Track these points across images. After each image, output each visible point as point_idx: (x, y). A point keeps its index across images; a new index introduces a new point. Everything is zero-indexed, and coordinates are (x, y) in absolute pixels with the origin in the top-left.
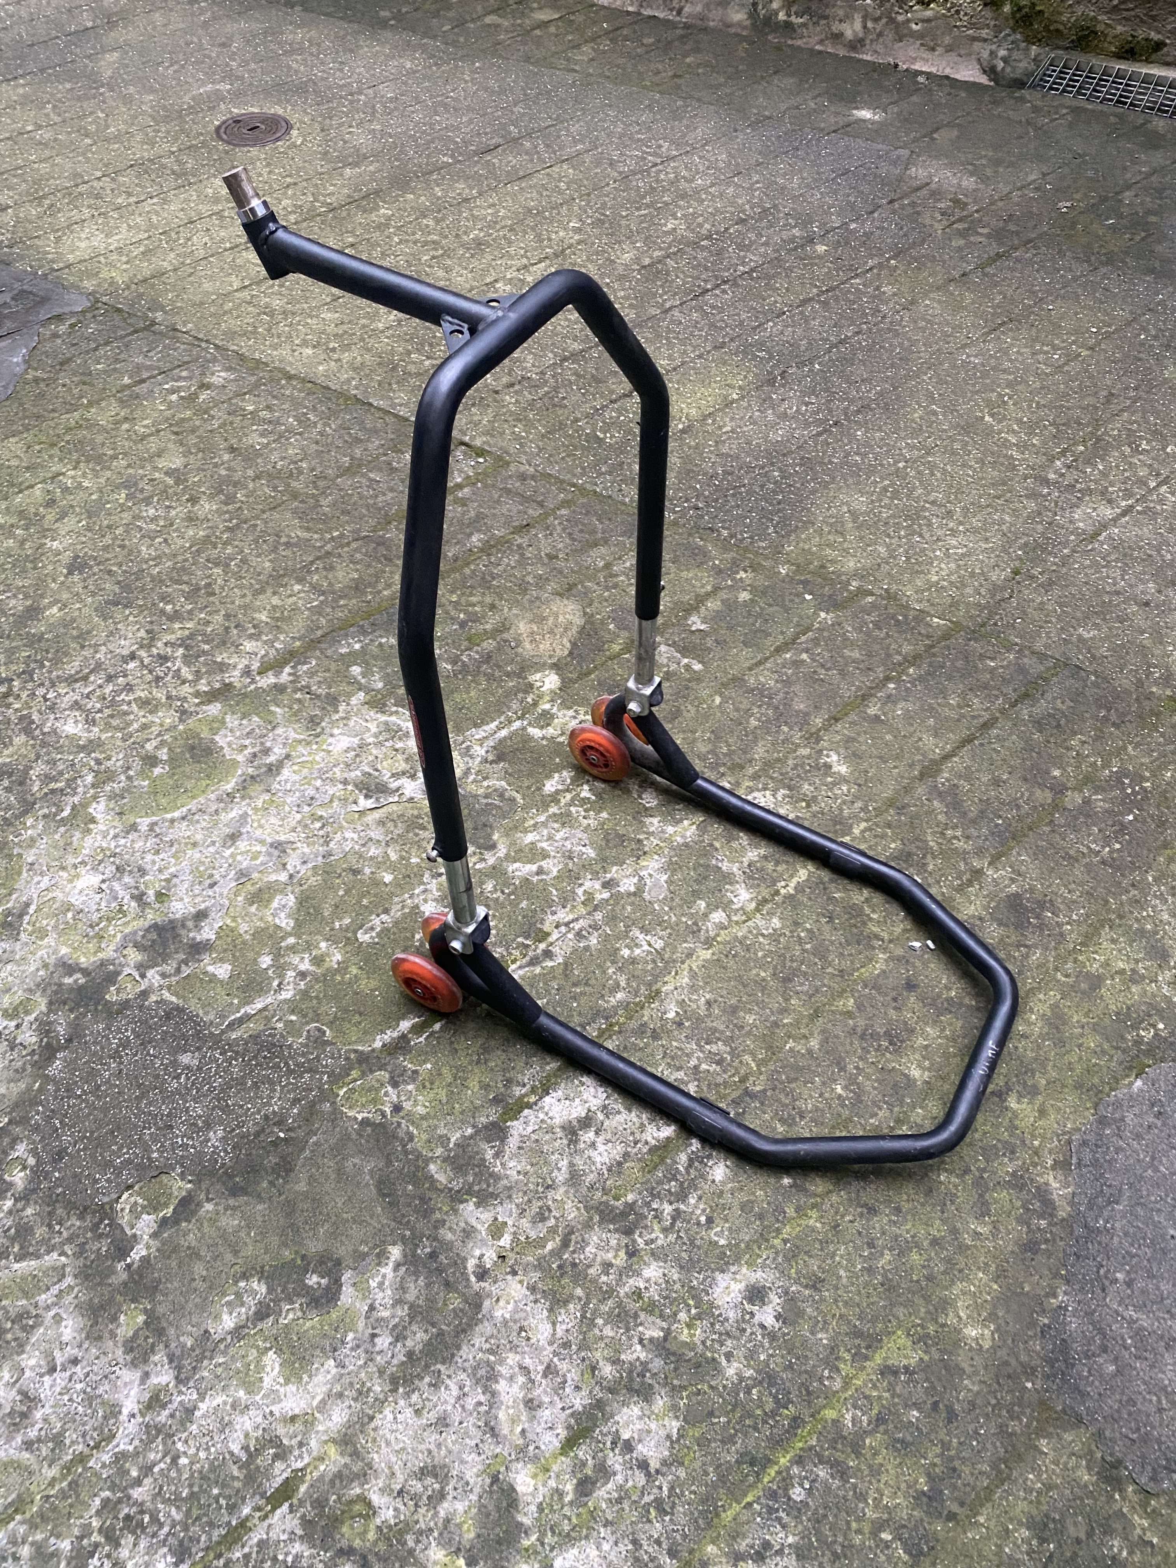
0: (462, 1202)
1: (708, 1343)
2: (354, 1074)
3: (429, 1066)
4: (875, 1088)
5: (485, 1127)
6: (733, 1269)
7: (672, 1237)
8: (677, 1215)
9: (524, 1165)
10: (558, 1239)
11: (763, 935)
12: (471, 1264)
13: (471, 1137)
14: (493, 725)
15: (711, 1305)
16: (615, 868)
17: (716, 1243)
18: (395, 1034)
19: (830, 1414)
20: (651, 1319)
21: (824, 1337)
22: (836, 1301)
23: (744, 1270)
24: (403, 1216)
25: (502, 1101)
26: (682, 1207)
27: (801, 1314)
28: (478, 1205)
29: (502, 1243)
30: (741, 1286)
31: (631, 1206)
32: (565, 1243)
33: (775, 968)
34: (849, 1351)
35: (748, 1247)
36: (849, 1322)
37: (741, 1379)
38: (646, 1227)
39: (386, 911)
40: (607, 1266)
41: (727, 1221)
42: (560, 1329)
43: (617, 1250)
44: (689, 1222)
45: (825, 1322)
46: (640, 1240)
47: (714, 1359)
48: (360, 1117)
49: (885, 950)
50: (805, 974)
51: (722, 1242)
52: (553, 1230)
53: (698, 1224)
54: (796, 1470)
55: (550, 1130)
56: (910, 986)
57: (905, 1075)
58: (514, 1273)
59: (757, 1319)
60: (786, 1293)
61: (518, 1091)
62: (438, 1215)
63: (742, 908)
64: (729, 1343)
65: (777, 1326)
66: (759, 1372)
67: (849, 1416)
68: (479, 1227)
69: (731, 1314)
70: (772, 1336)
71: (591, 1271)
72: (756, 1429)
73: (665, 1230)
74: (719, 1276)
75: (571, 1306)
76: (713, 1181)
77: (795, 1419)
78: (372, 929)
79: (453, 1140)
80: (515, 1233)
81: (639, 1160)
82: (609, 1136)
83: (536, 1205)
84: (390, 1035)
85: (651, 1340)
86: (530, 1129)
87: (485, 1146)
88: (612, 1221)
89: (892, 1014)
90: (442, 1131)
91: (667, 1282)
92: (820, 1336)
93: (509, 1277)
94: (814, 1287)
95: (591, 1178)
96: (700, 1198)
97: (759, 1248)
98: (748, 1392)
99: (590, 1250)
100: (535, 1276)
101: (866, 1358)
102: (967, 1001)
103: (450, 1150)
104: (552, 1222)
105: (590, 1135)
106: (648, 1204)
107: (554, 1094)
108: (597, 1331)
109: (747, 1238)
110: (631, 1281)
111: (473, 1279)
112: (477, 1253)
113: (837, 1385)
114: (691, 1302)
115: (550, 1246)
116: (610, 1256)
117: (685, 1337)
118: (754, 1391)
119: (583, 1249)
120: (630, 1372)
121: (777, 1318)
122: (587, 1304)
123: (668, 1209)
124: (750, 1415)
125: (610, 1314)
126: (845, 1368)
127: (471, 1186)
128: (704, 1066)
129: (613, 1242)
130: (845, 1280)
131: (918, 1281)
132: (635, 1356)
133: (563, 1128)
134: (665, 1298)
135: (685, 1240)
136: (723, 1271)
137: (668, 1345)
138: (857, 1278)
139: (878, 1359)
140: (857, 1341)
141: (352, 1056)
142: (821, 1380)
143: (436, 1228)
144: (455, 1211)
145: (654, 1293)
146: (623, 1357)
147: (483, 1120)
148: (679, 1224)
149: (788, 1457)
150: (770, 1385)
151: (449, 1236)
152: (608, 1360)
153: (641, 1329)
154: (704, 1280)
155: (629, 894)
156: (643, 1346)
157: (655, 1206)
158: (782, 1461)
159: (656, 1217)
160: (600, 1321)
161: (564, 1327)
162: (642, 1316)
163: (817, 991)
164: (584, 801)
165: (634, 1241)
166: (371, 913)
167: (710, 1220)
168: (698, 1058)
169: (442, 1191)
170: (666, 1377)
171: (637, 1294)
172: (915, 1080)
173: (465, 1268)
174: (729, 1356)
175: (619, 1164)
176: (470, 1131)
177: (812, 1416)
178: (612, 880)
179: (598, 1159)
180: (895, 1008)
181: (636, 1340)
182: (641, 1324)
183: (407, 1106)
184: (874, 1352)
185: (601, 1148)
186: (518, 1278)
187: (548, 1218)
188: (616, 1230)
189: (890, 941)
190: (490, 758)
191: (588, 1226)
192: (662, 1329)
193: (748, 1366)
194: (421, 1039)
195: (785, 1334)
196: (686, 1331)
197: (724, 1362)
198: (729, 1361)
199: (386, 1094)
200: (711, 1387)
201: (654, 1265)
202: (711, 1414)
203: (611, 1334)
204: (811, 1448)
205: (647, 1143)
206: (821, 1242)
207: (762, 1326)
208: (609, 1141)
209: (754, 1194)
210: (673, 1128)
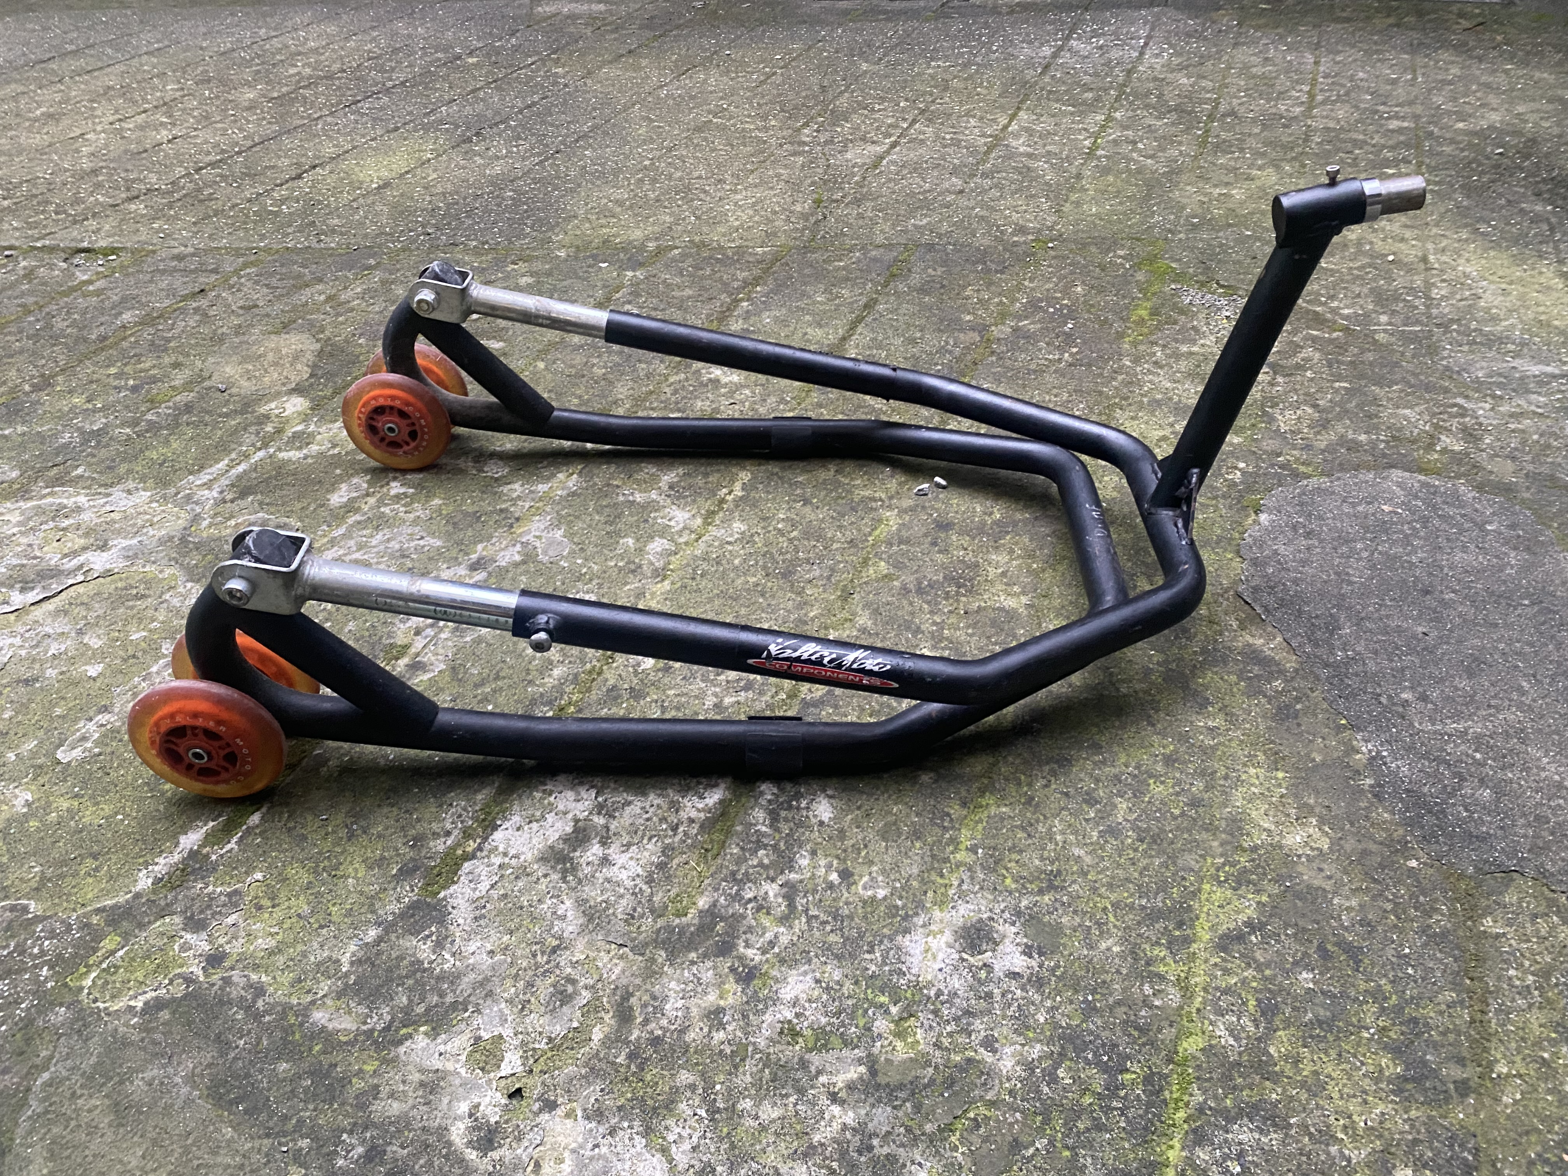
0: (400, 1042)
1: (946, 1042)
2: (107, 944)
3: (259, 876)
5: (402, 915)
6: (920, 920)
7: (800, 924)
8: (790, 892)
9: (495, 938)
10: (607, 1017)
11: (728, 543)
12: (458, 1134)
13: (379, 940)
15: (917, 987)
16: (480, 547)
17: (873, 898)
18: (176, 857)
19: (1191, 1045)
20: (831, 1056)
21: (1111, 945)
22: (1094, 890)
23: (937, 914)
24: (285, 1118)
25: (416, 869)
26: (793, 876)
27: (1057, 930)
28: (433, 1034)
29: (505, 1070)
30: (948, 937)
31: (711, 915)
32: (624, 1016)
33: (764, 567)
34: (1158, 943)
35: (923, 882)
36: (1132, 907)
37: (1030, 1067)
38: (750, 930)
39: (105, 709)
40: (715, 1017)
41: (871, 863)
42: (681, 1155)
43: (720, 985)
44: (815, 891)
45: (1099, 924)
46: (750, 953)
47: (969, 1060)
48: (139, 1004)
49: (890, 507)
50: (808, 561)
51: (881, 893)
52: (592, 1009)
53: (831, 886)
54: (1202, 1155)
55: (523, 872)
56: (944, 526)
57: (999, 609)
58: (550, 1106)
59: (1000, 967)
60: (1018, 914)
61: (440, 846)
62: (358, 1084)
63: (685, 528)
64: (977, 1024)
65: (1034, 964)
66: (1050, 1041)
67: (1221, 1031)
68: (450, 1066)
69: (956, 983)
70: (1036, 982)
71: (690, 1036)
72: (1100, 1128)
73: (785, 920)
74: (905, 941)
75: (683, 1106)
76: (821, 823)
77: (1148, 1080)
78: (84, 739)
79: (345, 959)
80: (523, 1044)
81: (693, 846)
82: (626, 839)
83: (544, 987)
84: (162, 865)
85: (851, 1087)
86: (484, 886)
87: (410, 942)
88: (691, 946)
89: (941, 558)
90: (318, 955)
91: (828, 989)
92: (1103, 946)
93: (545, 1117)
94: (1051, 887)
95: (625, 904)
96: (814, 853)
97: (942, 876)
98: (1053, 1079)
99: (673, 1006)
100: (592, 1093)
101: (1187, 941)
102: (1018, 516)
103: (347, 975)
104: (586, 995)
105: (595, 850)
106: (737, 897)
107: (507, 824)
108: (749, 1122)
109: (915, 871)
110: (768, 1017)
111: (472, 1155)
112: (463, 1108)
113: (1174, 997)
114: (884, 999)
115: (597, 1034)
116: (712, 998)
117: (902, 1052)
118: (1061, 1073)
119: (659, 1010)
120: (843, 1154)
121: (1027, 952)
122: (709, 1086)
123: (772, 890)
124: (1077, 1112)
125: (758, 1084)
126: (1171, 969)
127: (407, 1010)
128: (728, 701)
129: (708, 976)
130: (1088, 860)
131: (1183, 814)
132: (836, 1126)
133: (542, 859)
134: (838, 1014)
135: (823, 917)
136: (906, 931)
137: (882, 1079)
138: (1102, 848)
139: (1204, 934)
140: (1160, 925)
141: (95, 920)
142: (1146, 1003)
143: (362, 1106)
144: (392, 1062)
145: (815, 1016)
146: (816, 1138)
147: (394, 907)
148: (800, 902)
149: (1176, 1143)
150: (1080, 1050)
151: (395, 1108)
152: (793, 1156)
153: (823, 1079)
154: (885, 958)
155: (516, 564)
156: (842, 1103)
157: (749, 895)
158: (1172, 1155)
159: (759, 909)
160: (746, 1104)
161: (686, 1146)
162: (816, 1060)
163: (832, 570)
164: (398, 498)
165: (741, 958)
166: (76, 721)
167: (845, 875)
168: (715, 695)
169: (351, 1043)
170: (909, 1130)
171: (790, 1032)
172: (1015, 610)
173: (449, 1144)
174: (989, 1044)
175: (661, 866)
176: (373, 933)
177: (1170, 1061)
178: (480, 559)
179: (624, 875)
180: (940, 552)
181: (824, 1101)
182: (819, 1073)
183: (235, 948)
184: (1192, 927)
185: (621, 859)
186: (560, 1111)
187: (576, 993)
188: (705, 956)
189: (891, 498)
190: (229, 497)
191: (651, 972)
192: (860, 1061)
193: (1028, 1042)
194: (232, 845)
195: (1053, 970)
196: (899, 1045)
197: (988, 1057)
198: (994, 1051)
199: (185, 947)
200: (992, 1104)
201: (793, 976)
202: (1016, 1145)
203: (776, 1113)
204: (1201, 1110)
205: (691, 821)
206: (1023, 829)
207: (1014, 975)
208: (629, 845)
209: (890, 812)
210: (723, 786)
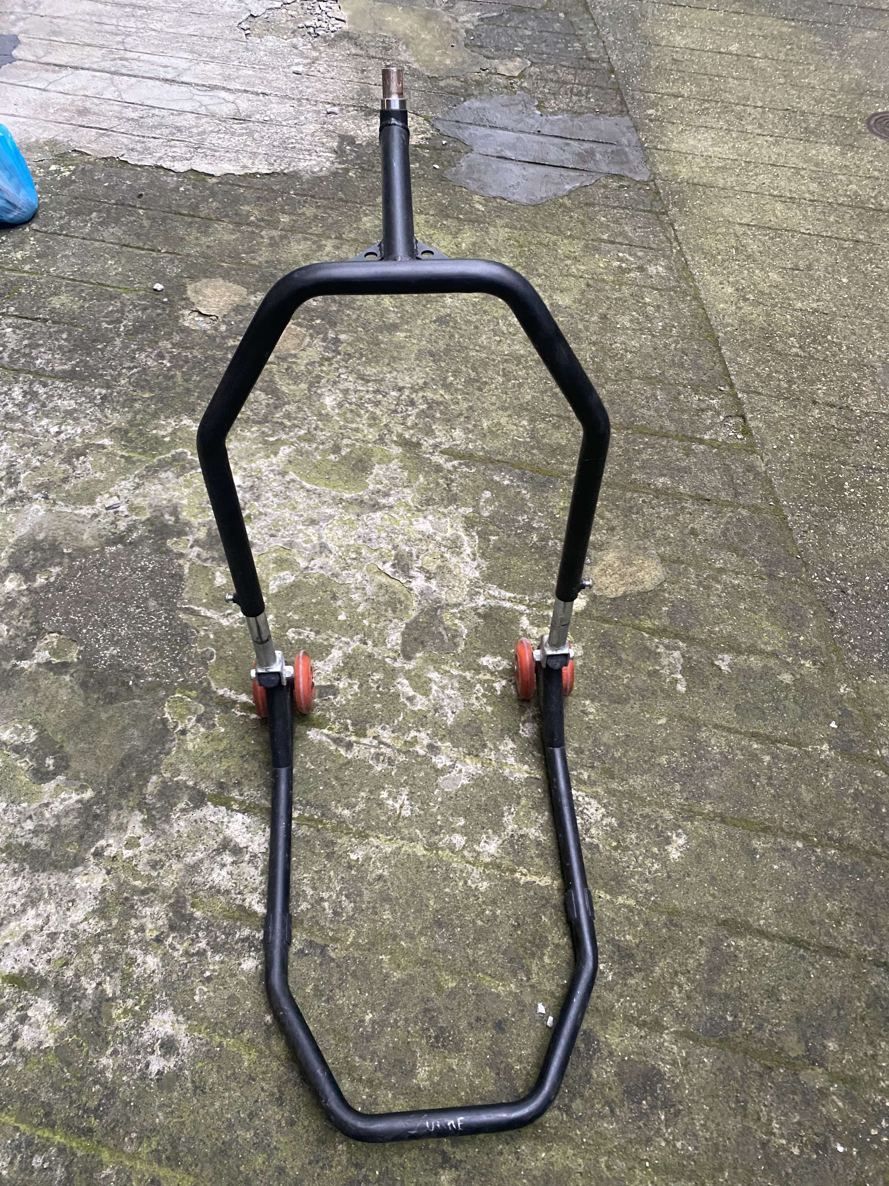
0: (140, 810)
1: (118, 1032)
2: (194, 693)
3: (223, 730)
4: (387, 1046)
5: (199, 791)
6: (181, 1018)
7: (184, 960)
8: (201, 953)
9: (185, 831)
10: (145, 885)
12: (102, 843)
13: (187, 787)
14: (509, 595)
15: (147, 1019)
16: (448, 744)
17: (195, 994)
18: (233, 697)
19: (105, 1155)
20: (118, 982)
21: (160, 1118)
22: (192, 1112)
23: (184, 1027)
24: (114, 783)
25: (223, 788)
26: (209, 953)
27: (171, 1090)
28: (143, 821)
29: (125, 852)
30: (170, 1032)
31: (191, 918)
32: (144, 892)
33: (443, 908)
34: (159, 1144)
35: (203, 1019)
36: (181, 1132)
37: (102, 1072)
38: (182, 937)
39: (317, 633)
40: (142, 929)
41: (215, 992)
42: (84, 925)
43: (156, 929)
44: (200, 965)
45: (172, 1112)
46: (170, 939)
47: (108, 1043)
48: (167, 715)
49: (520, 984)
50: (454, 935)
51: (197, 998)
52: (149, 878)
53: (203, 972)
54: (53, 1150)
55: (218, 832)
56: (500, 1026)
57: (414, 1065)
58: (108, 873)
59: (151, 1058)
60: (181, 1069)
61: (235, 794)
62: (124, 802)
63: (479, 853)
64: (125, 1047)
65: (153, 1076)
66: (113, 1082)
67: (108, 1171)
68: (129, 831)
69: (146, 1037)
70: (144, 1077)
71: (133, 921)
72: (71, 1103)
73: (186, 953)
74: (170, 1011)
75: (103, 923)
76: (240, 964)
77: (90, 1130)
78: (300, 634)
79: (180, 778)
80: (136, 856)
81: (229, 903)
82: (236, 872)
83: (162, 856)
84: (231, 694)
85: (103, 991)
86: (212, 819)
87: (186, 799)
88: (175, 913)
89: (463, 1025)
90: (182, 767)
91: (150, 976)
92: (160, 1114)
93: (104, 871)
94: (196, 1088)
95: (199, 879)
96: (222, 962)
97: (206, 1028)
98: (95, 1083)
99: (148, 911)
100: (113, 887)
101: (159, 1162)
102: (518, 1083)
103: (171, 780)
104: (155, 874)
105: (228, 858)
106: (199, 929)
107: (245, 817)
108: (93, 950)
109: (209, 1014)
110: (139, 951)
111: (92, 850)
112: (111, 841)
113: (129, 1149)
114: (143, 1002)
115: (138, 883)
116: (150, 926)
117: (115, 1013)
118: (98, 1087)
119: (146, 905)
120: (74, 990)
121: (159, 1073)
122: (110, 932)
123: (203, 945)
124: (79, 1093)
125: (110, 951)
126: (144, 1150)
127: (154, 808)
128: (326, 905)
129: (160, 923)
130: (212, 1110)
132: (87, 986)
133: (225, 838)
134: (138, 983)
135: (186, 971)
136: (175, 1011)
137: (104, 1004)
138: (219, 1119)
139: (163, 1172)
140: (169, 1147)
141: (205, 684)
142: (128, 1133)
143: (115, 806)
144: (133, 809)
145: (137, 972)
146: (83, 978)
147: (203, 786)
148: (195, 959)
149: (62, 1140)
150: (106, 1096)
151: (113, 818)
152: (77, 969)
153: (108, 978)
154: (163, 1002)
155: (434, 767)
156: (96, 988)
157: (200, 934)
158: (58, 1138)
159: (193, 940)
160: (101, 948)
161: (86, 927)
162: (116, 975)
163: (445, 952)
164: (492, 689)
165: (168, 936)
166: (311, 626)
167: (209, 979)
168: (331, 896)
169: (141, 794)
170: (80, 1017)
171: (131, 961)
172: (415, 1076)
173: (97, 841)
174: (115, 1053)
175: (219, 891)
176: (191, 783)
177: (99, 1142)
178: (438, 748)
179: (214, 875)
180: (470, 1024)
181: (98, 980)
182: (111, 977)
183: (189, 736)
184: (167, 1166)
185: (224, 872)
186: (106, 877)
187: (156, 870)
188: (170, 920)
189: (532, 986)
190: (480, 611)
191: (164, 898)
192: (114, 994)
193: (114, 1072)
194: (239, 714)
195: (149, 1085)
196: (120, 1011)
197: (109, 1052)
198: (111, 1055)
199: (189, 720)
200: (87, 1052)
201: (157, 960)
202: (69, 1064)
203: (95, 961)
204: (74, 1154)
205: (244, 900)
206: (234, 1074)
207: (147, 1065)
208: (231, 874)
209: (246, 1000)
210: (265, 911)
